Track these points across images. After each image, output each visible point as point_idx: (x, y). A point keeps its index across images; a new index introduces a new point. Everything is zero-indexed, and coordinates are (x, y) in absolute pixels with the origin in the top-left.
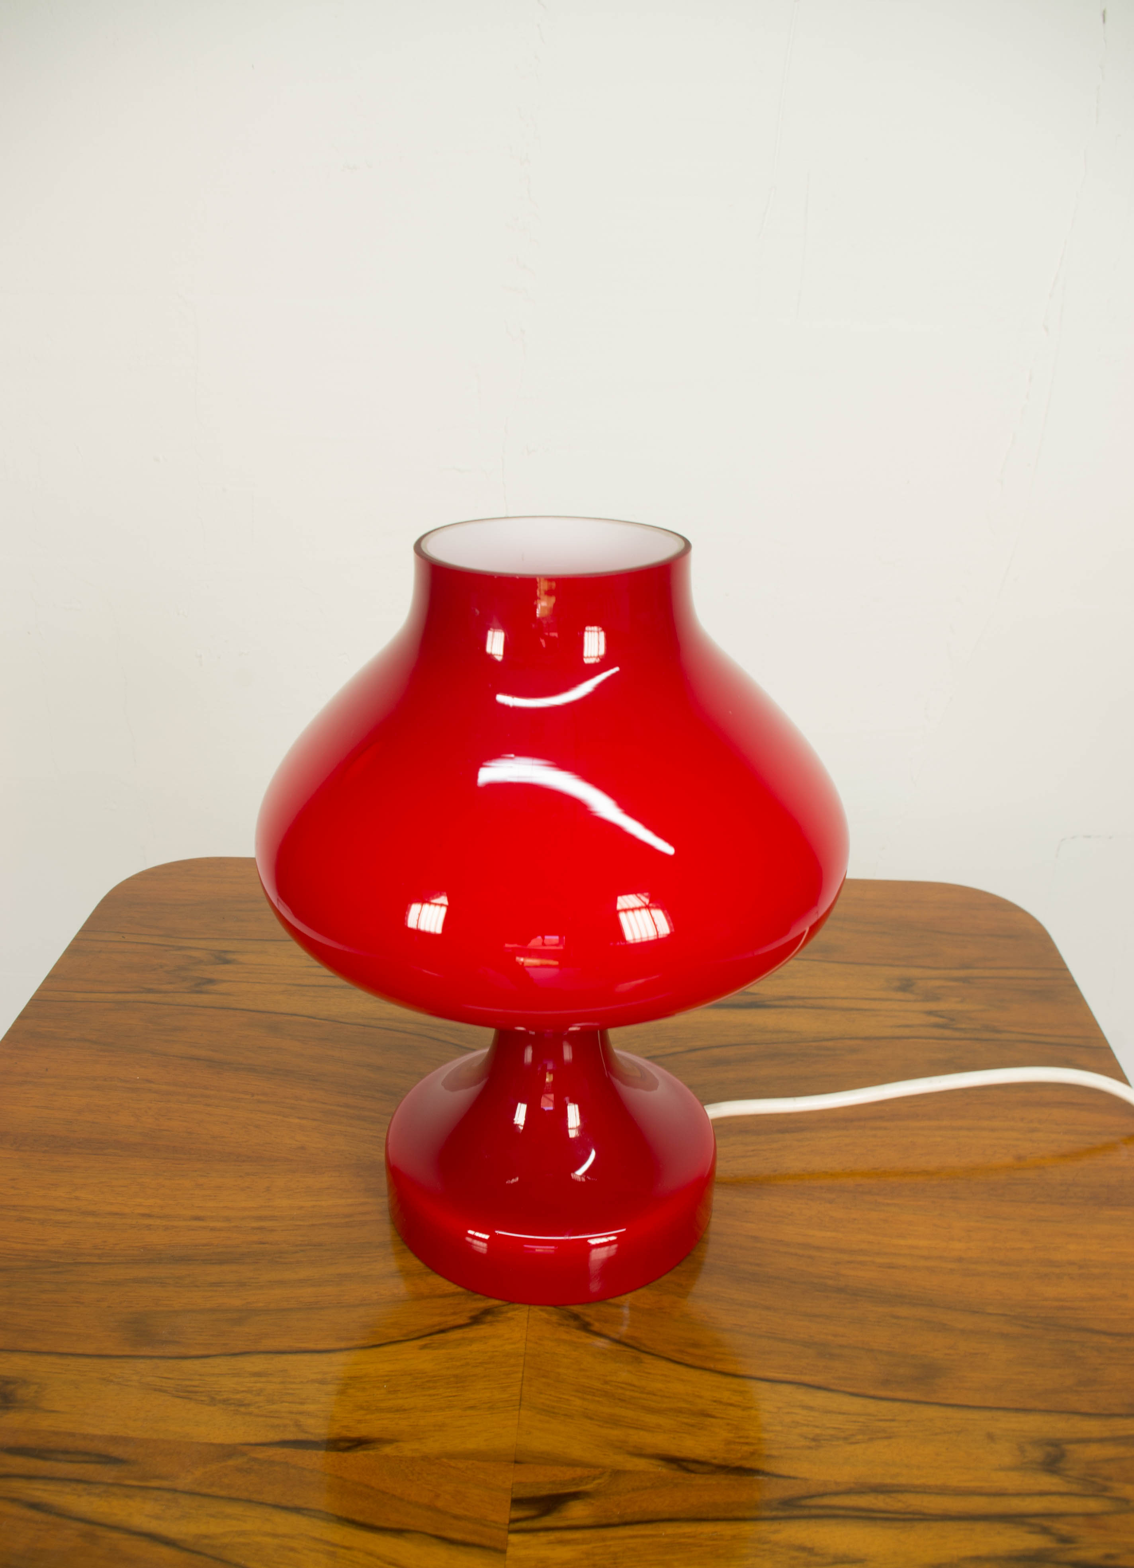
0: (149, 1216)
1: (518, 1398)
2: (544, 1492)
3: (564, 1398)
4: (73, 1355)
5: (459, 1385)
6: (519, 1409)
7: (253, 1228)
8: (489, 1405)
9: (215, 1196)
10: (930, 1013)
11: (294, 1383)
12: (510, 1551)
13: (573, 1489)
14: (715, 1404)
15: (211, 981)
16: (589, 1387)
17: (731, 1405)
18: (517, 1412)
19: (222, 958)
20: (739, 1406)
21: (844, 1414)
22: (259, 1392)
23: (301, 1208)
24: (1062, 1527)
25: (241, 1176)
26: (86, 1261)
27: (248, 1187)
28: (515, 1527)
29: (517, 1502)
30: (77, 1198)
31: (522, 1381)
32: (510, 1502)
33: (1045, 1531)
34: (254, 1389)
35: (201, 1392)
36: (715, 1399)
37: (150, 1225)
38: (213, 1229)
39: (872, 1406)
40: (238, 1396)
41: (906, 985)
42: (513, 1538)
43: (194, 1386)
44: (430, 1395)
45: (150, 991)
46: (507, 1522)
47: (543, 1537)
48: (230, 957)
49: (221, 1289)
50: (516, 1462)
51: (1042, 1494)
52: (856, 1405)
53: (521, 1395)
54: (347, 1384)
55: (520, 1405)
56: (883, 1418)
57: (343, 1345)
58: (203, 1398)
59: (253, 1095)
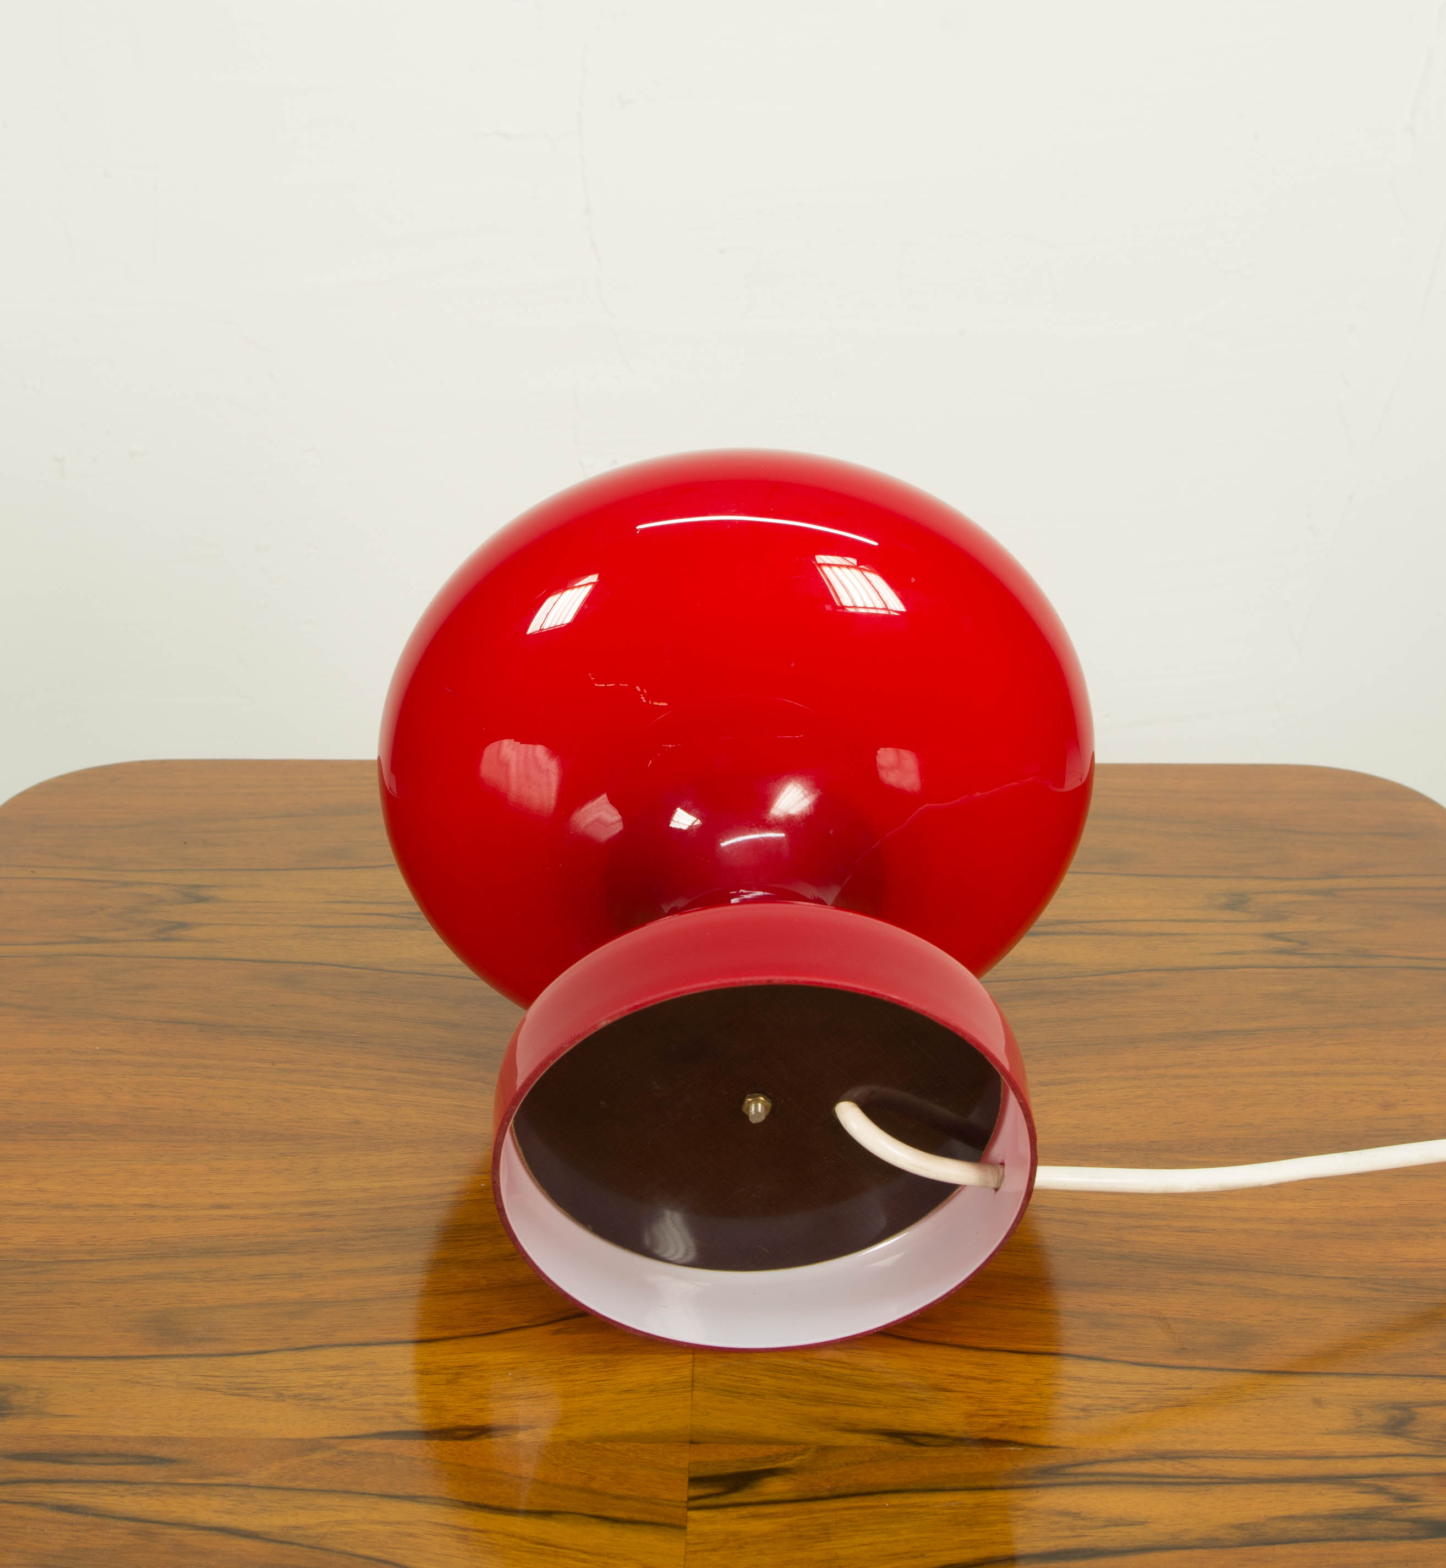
0: (152, 1206)
1: (689, 1379)
2: (730, 1470)
3: (750, 1378)
4: (80, 1358)
5: (608, 1369)
6: (692, 1390)
7: (301, 1215)
8: (652, 1387)
9: (240, 1181)
10: (1272, 936)
11: (386, 1375)
12: (691, 1527)
13: (769, 1466)
14: (952, 1378)
15: (183, 925)
16: (783, 1366)
17: (974, 1378)
18: (689, 1394)
19: (193, 895)
20: (984, 1379)
21: (1125, 1383)
22: (341, 1386)
23: (365, 1190)
24: (1404, 1487)
25: (273, 1157)
26: (72, 1259)
27: (286, 1170)
28: (694, 1504)
29: (695, 1481)
30: (41, 1190)
31: (693, 1362)
32: (687, 1481)
33: (1379, 1490)
34: (334, 1383)
35: (263, 1389)
36: (951, 1373)
37: (155, 1216)
38: (244, 1218)
39: (1161, 1375)
40: (313, 1391)
41: (1237, 902)
42: (693, 1514)
43: (251, 1383)
44: (572, 1381)
45: (90, 940)
46: (686, 1499)
47: (732, 1512)
48: (204, 893)
49: (269, 1281)
50: (692, 1442)
51: (1379, 1456)
52: (1142, 1374)
53: (693, 1376)
54: (458, 1374)
55: (692, 1387)
56: (1175, 1386)
57: (447, 1334)
58: (267, 1395)
59: (273, 1063)
